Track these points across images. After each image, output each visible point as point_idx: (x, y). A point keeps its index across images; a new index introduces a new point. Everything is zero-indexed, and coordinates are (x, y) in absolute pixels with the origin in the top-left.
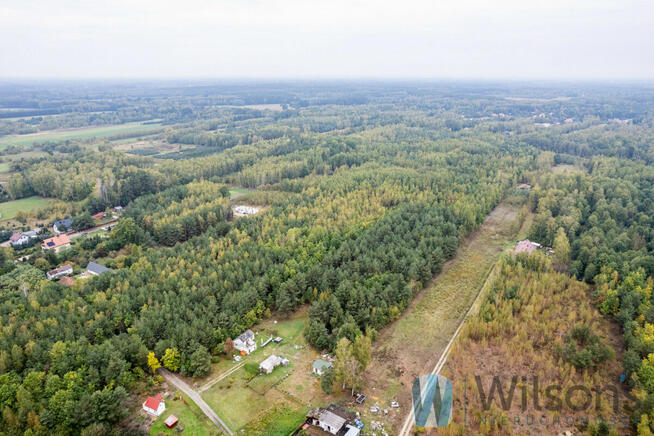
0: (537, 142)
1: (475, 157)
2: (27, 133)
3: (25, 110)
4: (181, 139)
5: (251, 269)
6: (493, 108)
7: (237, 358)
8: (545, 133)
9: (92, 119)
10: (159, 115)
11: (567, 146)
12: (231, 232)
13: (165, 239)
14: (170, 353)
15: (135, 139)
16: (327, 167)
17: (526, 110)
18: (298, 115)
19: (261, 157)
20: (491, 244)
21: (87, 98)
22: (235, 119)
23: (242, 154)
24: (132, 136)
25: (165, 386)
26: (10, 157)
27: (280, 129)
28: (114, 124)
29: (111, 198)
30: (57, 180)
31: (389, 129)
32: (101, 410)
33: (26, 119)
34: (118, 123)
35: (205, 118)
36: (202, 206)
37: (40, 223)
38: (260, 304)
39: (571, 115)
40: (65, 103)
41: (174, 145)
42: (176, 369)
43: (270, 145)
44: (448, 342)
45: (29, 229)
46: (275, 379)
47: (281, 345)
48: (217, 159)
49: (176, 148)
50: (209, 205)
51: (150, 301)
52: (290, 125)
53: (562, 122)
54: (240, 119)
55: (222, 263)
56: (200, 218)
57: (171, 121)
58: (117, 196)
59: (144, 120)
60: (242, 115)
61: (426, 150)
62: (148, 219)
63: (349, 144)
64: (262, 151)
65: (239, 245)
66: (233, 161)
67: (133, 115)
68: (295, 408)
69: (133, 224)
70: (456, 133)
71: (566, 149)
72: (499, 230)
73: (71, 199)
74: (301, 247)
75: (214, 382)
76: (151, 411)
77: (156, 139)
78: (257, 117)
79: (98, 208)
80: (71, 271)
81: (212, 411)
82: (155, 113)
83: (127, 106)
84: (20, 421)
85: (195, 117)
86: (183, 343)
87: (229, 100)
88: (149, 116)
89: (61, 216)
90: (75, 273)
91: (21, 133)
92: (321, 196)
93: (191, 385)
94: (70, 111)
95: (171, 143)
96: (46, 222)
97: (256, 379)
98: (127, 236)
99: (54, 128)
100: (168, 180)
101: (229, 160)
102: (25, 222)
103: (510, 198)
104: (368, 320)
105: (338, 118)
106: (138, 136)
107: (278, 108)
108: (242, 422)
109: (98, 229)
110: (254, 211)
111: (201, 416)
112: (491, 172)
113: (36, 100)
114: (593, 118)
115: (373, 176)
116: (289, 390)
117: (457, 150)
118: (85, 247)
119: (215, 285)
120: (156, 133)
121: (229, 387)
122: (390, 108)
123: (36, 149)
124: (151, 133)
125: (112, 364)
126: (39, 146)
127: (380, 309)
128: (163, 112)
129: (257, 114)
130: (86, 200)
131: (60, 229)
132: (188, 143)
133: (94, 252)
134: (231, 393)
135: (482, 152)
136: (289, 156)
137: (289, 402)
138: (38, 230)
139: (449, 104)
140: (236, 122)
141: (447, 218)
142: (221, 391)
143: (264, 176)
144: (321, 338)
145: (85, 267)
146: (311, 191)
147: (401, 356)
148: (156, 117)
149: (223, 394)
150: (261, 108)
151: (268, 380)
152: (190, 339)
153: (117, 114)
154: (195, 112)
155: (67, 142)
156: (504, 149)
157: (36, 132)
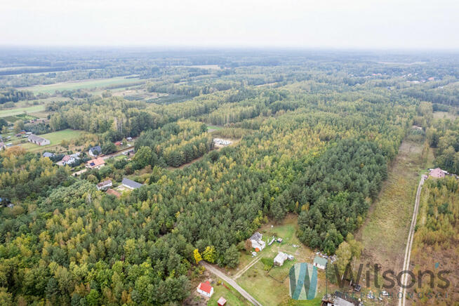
0: (415, 95)
1: (376, 106)
2: (48, 84)
3: (43, 67)
4: (158, 89)
5: (247, 186)
6: (372, 69)
7: (254, 253)
8: (419, 88)
9: (91, 74)
10: (135, 72)
11: (439, 98)
12: (221, 159)
13: (173, 162)
14: (209, 250)
15: (124, 89)
16: (270, 111)
17: (397, 71)
18: (235, 73)
19: (221, 102)
20: (408, 171)
21: (81, 59)
22: (190, 76)
23: (208, 101)
24: (121, 86)
25: (208, 274)
26: (43, 100)
27: (227, 83)
28: (106, 78)
29: (125, 131)
30: (85, 118)
31: (304, 84)
32: (173, 292)
33: (45, 74)
34: (108, 77)
35: (169, 74)
36: (194, 138)
37: (78, 148)
38: (260, 212)
39: (432, 74)
40: (68, 63)
41: (153, 93)
42: (213, 261)
43: (226, 94)
44: (405, 245)
45: (72, 153)
47: (282, 244)
48: (191, 104)
49: (155, 95)
50: (199, 138)
51: (182, 210)
52: (233, 80)
53: (427, 80)
54: (193, 75)
55: (223, 181)
56: (195, 147)
57: (146, 76)
58: (129, 129)
59: (126, 75)
60: (195, 73)
61: (338, 100)
62: (158, 147)
63: (282, 95)
64: (222, 99)
65: (231, 168)
66: (203, 106)
67: (118, 72)
69: (150, 151)
70: (353, 87)
71: (439, 100)
72: (410, 160)
73: (95, 131)
74: (276, 170)
75: (242, 271)
76: (205, 293)
77: (139, 88)
78: (205, 74)
79: (116, 138)
80: (111, 184)
81: (248, 294)
82: (133, 71)
83: (111, 65)
84: (116, 297)
85: (162, 73)
86: (217, 242)
87: (181, 62)
88: (129, 72)
89: (93, 144)
90: (114, 186)
91: (45, 84)
92: (275, 132)
93: (226, 273)
94: (73, 68)
95: (151, 92)
96: (82, 148)
97: (273, 270)
98: (146, 159)
99: (66, 80)
100: (162, 119)
101: (200, 105)
102: (67, 147)
103: (410, 136)
104: (344, 227)
105: (264, 75)
106: (126, 86)
107: (216, 67)
109: (119, 154)
110: (228, 142)
111: (241, 298)
112: (391, 117)
113: (48, 61)
114: (451, 78)
115: (309, 118)
117: (360, 100)
118: (117, 167)
119: (225, 198)
120: (137, 85)
121: (255, 276)
122: (297, 69)
123: (58, 95)
124: (134, 85)
125: (171, 257)
126: (59, 93)
127: (352, 219)
128: (137, 70)
129: (205, 72)
130: (107, 132)
131: (94, 154)
132: (163, 92)
133: (124, 171)
134: (258, 281)
135: (379, 101)
136: (241, 102)
138: (79, 153)
139: (340, 66)
140: (192, 78)
141: (374, 150)
142: (250, 279)
143: (228, 116)
144: (314, 240)
145: (121, 181)
146: (267, 129)
147: (374, 255)
148: (134, 73)
149: (253, 281)
150: (206, 67)
151: (282, 271)
152: (222, 239)
153: (107, 71)
154: (161, 70)
155: (79, 90)
156: (393, 100)
157: (54, 83)
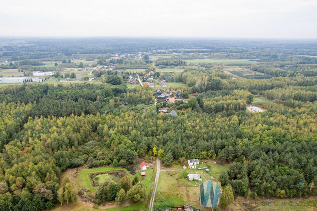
2: (201, 59)
7: (185, 167)
9: (228, 56)
10: (260, 57)
12: (232, 116)
14: (161, 151)
15: (238, 66)
19: (289, 85)
22: (300, 63)
23: (279, 82)
25: (154, 162)
26: (188, 67)
28: (236, 59)
32: (128, 156)
33: (206, 53)
34: (238, 59)
37: (174, 92)
40: (224, 48)
42: (160, 158)
45: (169, 93)
46: (190, 184)
47: (206, 173)
49: (253, 73)
56: (225, 106)
57: (264, 61)
59: (251, 58)
62: (204, 100)
67: (247, 56)
68: (185, 199)
75: (169, 170)
80: (166, 111)
81: (158, 180)
82: (258, 56)
88: (255, 57)
89: (180, 91)
93: (161, 167)
94: (224, 52)
95: (253, 71)
97: (183, 179)
102: (170, 90)
106: (242, 65)
108: (162, 190)
111: (153, 179)
116: (190, 192)
118: (176, 104)
120: (250, 65)
121: (171, 176)
128: (263, 56)
133: (178, 107)
134: (170, 178)
137: (185, 196)
138: (171, 94)
140: (299, 65)
142: (168, 175)
148: (258, 58)
149: (167, 177)
151: (187, 182)
153: (241, 54)
154: (279, 57)
